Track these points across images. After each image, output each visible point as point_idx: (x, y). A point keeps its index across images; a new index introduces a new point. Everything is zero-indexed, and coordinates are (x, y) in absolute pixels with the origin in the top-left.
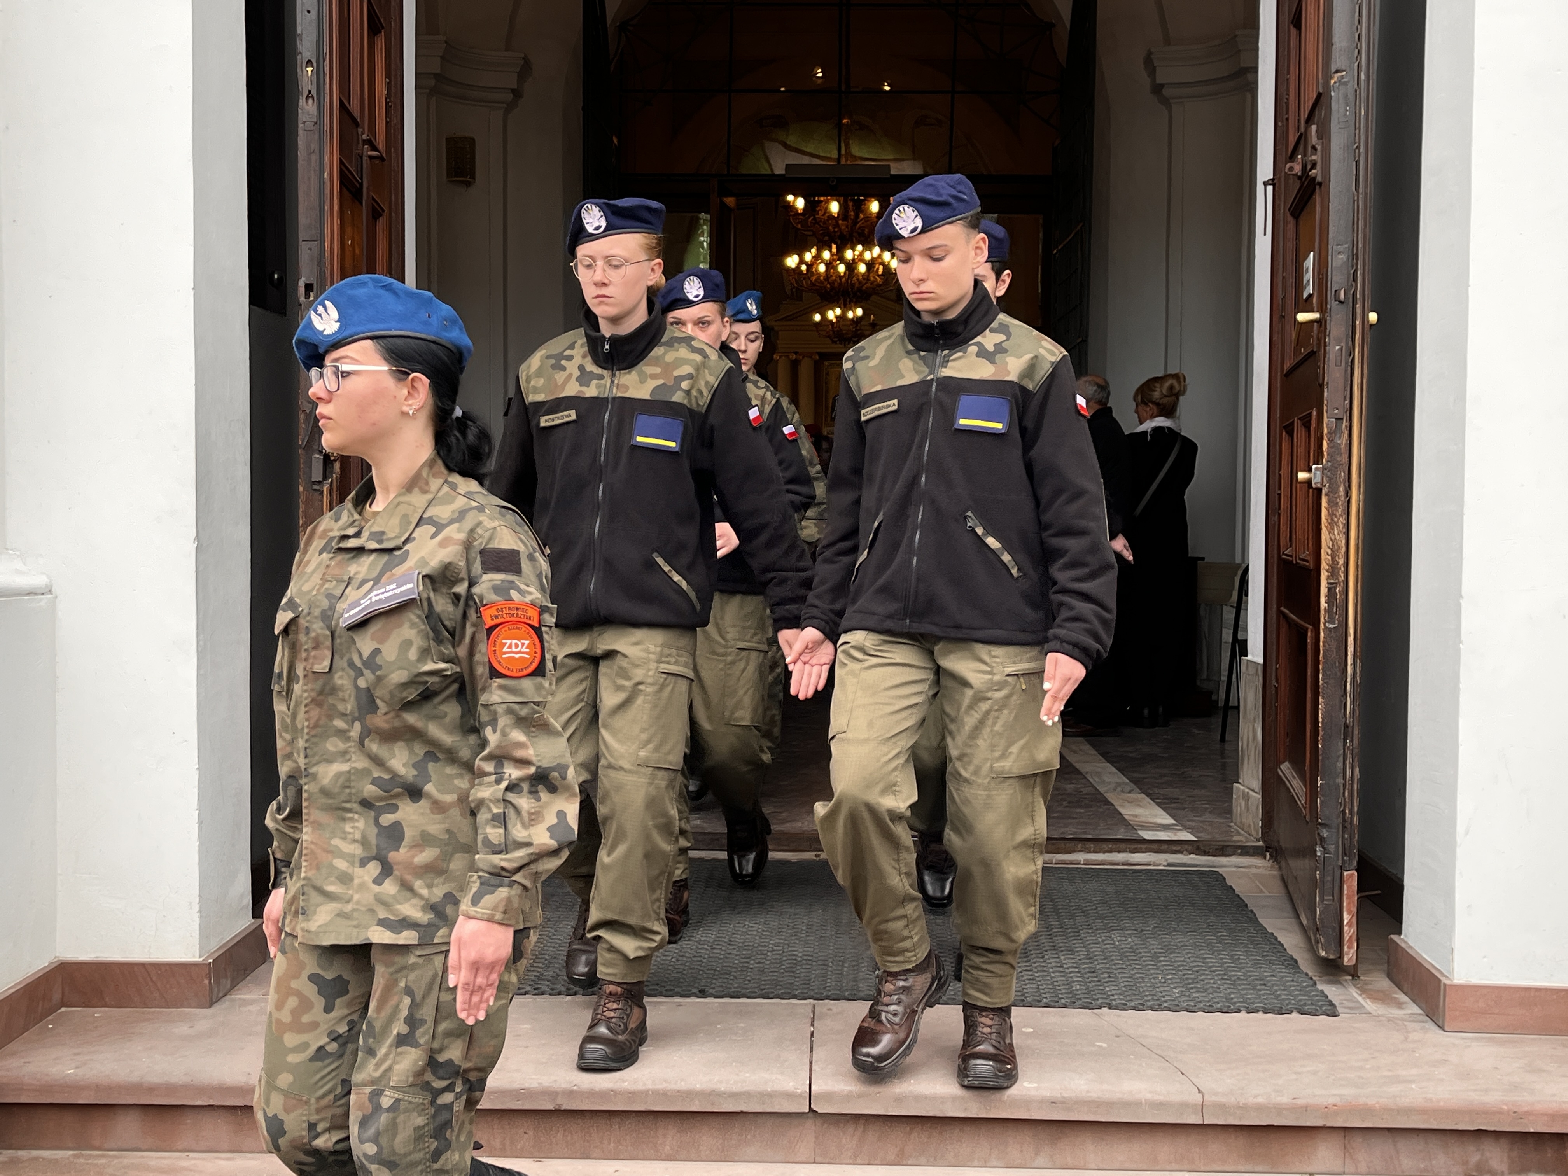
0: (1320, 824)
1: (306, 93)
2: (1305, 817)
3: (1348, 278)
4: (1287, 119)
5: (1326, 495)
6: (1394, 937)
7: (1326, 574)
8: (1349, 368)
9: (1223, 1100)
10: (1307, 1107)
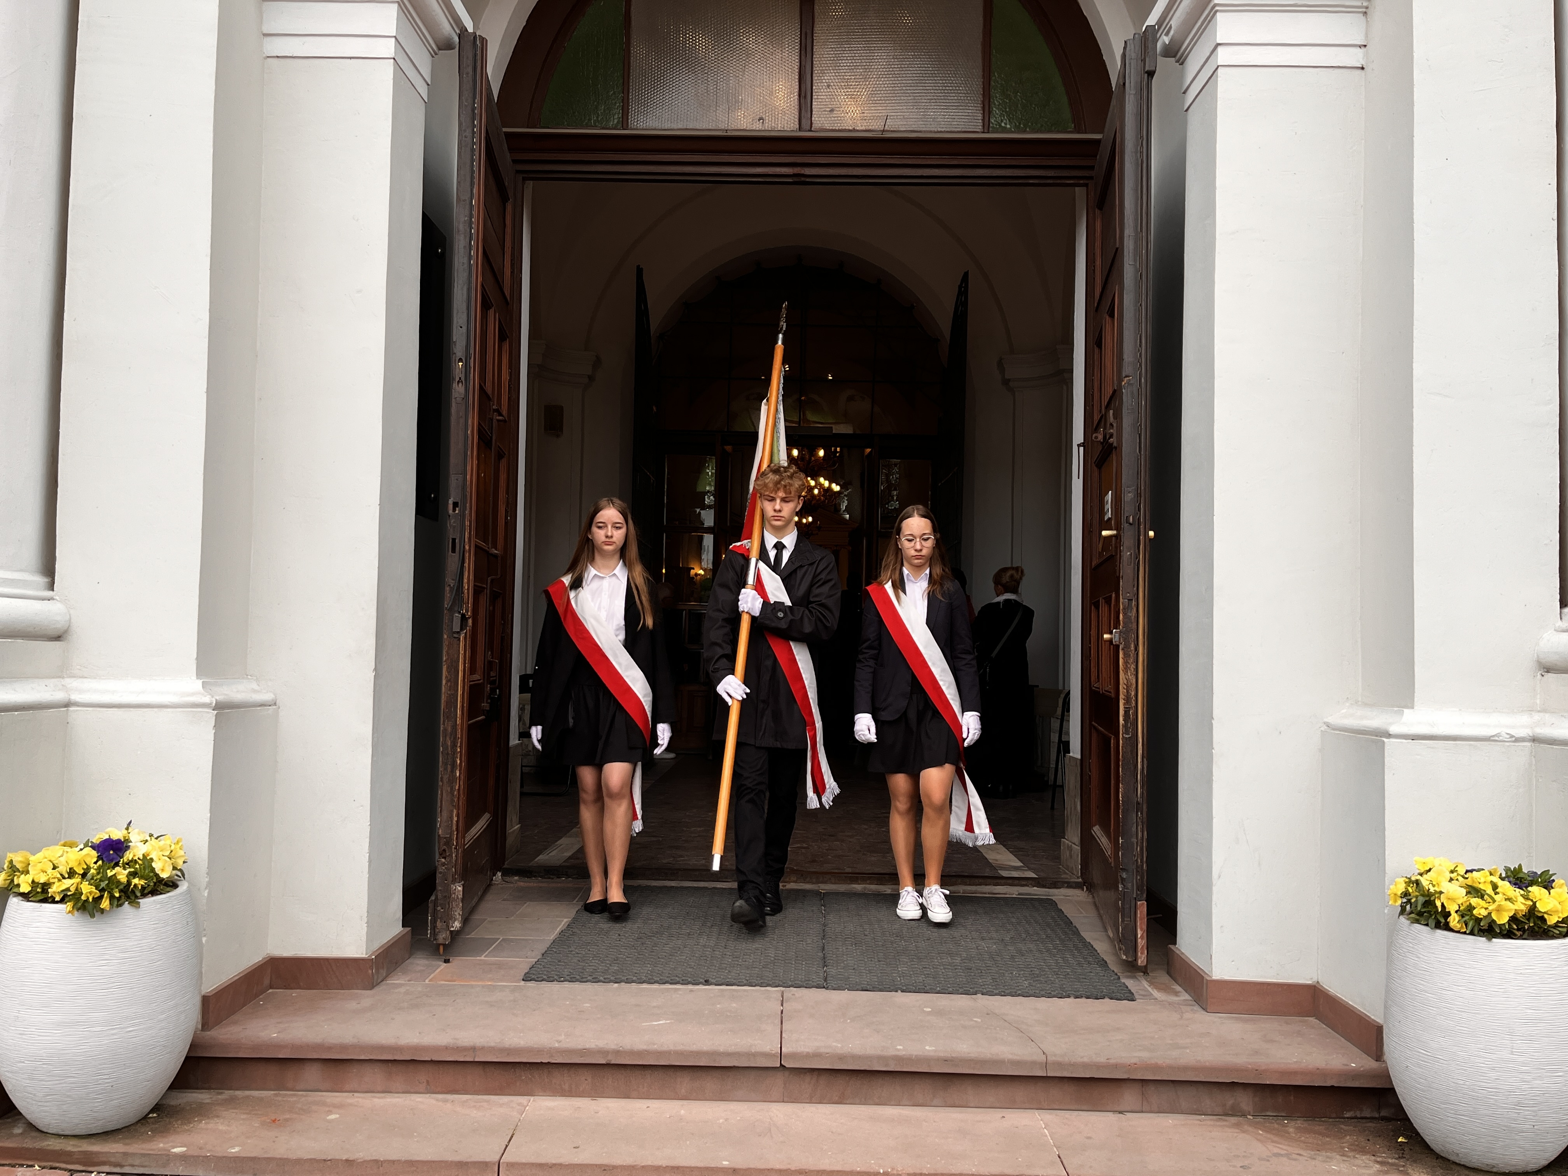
0: (1121, 869)
1: (457, 379)
2: (1111, 864)
3: (1135, 508)
4: (1093, 405)
5: (1122, 649)
6: (1171, 946)
7: (1123, 701)
8: (1136, 567)
9: (1059, 1059)
10: (1116, 1065)
